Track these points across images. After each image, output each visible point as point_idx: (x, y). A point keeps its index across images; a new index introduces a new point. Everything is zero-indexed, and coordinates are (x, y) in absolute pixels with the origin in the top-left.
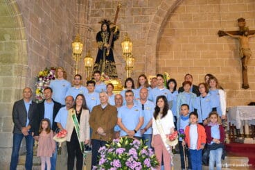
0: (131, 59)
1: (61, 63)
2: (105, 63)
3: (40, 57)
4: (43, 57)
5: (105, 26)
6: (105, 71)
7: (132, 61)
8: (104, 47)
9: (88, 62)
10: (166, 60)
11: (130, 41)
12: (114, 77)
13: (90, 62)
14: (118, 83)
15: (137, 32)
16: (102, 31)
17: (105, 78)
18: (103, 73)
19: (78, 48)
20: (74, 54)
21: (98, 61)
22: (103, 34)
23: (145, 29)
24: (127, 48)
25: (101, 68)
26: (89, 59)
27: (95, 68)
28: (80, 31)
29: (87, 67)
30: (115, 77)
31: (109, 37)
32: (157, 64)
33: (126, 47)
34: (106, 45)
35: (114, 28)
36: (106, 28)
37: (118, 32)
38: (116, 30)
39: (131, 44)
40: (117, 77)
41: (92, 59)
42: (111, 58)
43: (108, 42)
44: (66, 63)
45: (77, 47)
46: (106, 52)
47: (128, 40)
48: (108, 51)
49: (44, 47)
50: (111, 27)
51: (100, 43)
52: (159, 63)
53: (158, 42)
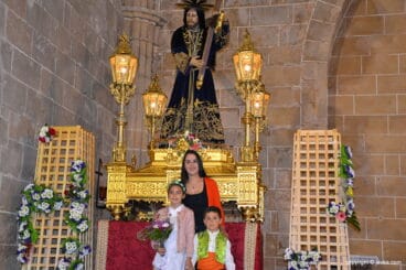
0: (259, 96)
1: (86, 106)
2: (192, 106)
3: (32, 94)
4: (39, 92)
5: (193, 13)
6: (193, 128)
7: (264, 101)
8: (190, 67)
9: (153, 105)
10: (355, 98)
11: (256, 51)
12: (216, 141)
13: (156, 104)
14: (225, 158)
15: (280, 27)
16: (186, 25)
17: (191, 144)
18: (187, 133)
19: (124, 71)
20: (116, 85)
21: (174, 102)
22: (189, 34)
23: (299, 18)
24: (248, 68)
25: (183, 120)
26: (155, 96)
27: (168, 118)
28: (137, 26)
29: (150, 117)
30: (217, 143)
31: (203, 41)
32: (331, 109)
33: (246, 65)
34: (194, 62)
35: (216, 17)
36: (195, 19)
37: (225, 28)
38: (220, 24)
39: (257, 58)
40: (223, 141)
41: (161, 98)
42: (207, 94)
43: (200, 54)
44: (99, 106)
45: (123, 67)
46: (196, 79)
47: (251, 47)
48: (201, 77)
49: (43, 67)
50: (208, 15)
51: (181, 57)
52: (338, 105)
53: (333, 53)
